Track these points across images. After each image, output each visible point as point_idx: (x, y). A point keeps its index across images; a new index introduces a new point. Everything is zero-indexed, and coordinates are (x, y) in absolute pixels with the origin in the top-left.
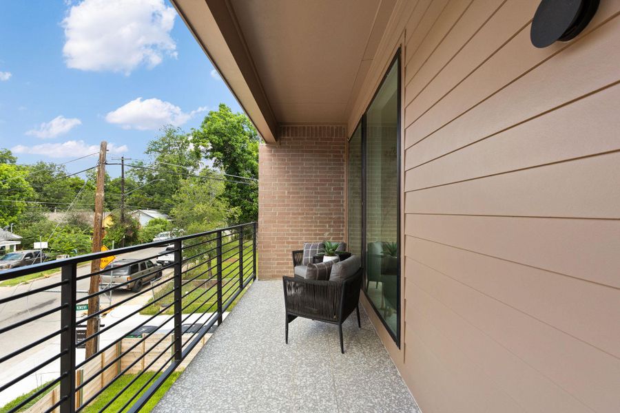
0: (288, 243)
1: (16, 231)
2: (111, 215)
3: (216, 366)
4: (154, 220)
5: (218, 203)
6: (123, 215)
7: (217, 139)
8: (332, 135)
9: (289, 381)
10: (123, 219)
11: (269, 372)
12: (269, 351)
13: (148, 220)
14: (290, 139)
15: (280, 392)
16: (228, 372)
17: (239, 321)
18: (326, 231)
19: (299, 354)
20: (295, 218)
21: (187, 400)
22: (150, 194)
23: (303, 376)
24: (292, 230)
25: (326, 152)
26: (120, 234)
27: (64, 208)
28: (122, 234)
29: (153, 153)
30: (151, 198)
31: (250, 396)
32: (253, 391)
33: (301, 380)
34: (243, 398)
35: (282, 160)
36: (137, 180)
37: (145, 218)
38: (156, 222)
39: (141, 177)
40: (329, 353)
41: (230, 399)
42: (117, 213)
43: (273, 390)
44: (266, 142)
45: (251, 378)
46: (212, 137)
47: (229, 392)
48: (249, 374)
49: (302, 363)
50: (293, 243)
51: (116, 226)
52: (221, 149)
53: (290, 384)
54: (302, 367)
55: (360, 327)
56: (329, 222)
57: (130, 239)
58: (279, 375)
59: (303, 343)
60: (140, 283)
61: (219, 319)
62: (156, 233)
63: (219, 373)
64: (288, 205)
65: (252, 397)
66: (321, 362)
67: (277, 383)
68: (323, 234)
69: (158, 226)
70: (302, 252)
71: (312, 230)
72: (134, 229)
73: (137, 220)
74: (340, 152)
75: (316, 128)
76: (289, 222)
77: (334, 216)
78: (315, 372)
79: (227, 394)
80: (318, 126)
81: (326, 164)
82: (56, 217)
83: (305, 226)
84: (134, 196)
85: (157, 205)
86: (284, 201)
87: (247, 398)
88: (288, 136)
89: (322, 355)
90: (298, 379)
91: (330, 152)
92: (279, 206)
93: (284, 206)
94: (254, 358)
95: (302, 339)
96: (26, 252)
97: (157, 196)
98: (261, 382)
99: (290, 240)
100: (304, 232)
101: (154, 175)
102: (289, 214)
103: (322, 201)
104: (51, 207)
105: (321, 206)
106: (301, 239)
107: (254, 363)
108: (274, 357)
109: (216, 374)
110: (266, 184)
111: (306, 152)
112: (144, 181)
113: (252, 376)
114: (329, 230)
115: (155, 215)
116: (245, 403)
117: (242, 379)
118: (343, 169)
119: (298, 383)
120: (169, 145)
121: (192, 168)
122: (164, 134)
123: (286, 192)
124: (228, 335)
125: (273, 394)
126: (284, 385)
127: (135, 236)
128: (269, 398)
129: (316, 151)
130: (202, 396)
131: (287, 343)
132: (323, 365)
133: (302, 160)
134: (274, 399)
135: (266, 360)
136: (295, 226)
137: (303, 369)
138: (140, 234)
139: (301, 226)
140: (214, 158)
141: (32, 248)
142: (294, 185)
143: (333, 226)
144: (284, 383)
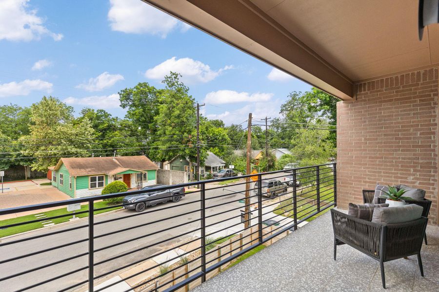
0: (365, 182)
1: (224, 159)
2: (261, 152)
3: (280, 254)
4: (284, 155)
5: (323, 144)
6: (267, 152)
7: (324, 96)
8: (419, 80)
9: (322, 284)
10: (267, 155)
11: (311, 272)
12: (318, 260)
13: (282, 155)
14: (367, 93)
15: (312, 287)
16: (286, 260)
17: (307, 233)
18: (410, 175)
19: (341, 270)
20: (372, 161)
21: (258, 264)
22: (283, 139)
23: (336, 287)
24: (369, 171)
25: (410, 98)
26: (265, 164)
27: (241, 148)
28: (267, 163)
29: (284, 112)
30: (284, 141)
31: (291, 280)
32: (295, 278)
33: (332, 288)
34: (287, 279)
35: (359, 112)
36: (276, 130)
37: (279, 154)
38: (286, 157)
39: (278, 128)
40: (369, 282)
41: (279, 275)
42: (264, 150)
43: (307, 284)
44: (343, 100)
45: (298, 270)
46: (320, 95)
47: (280, 271)
48: (298, 267)
49: (340, 278)
50: (370, 182)
51: (264, 158)
52: (327, 103)
53: (322, 286)
54: (338, 281)
55: (422, 275)
56: (414, 167)
57: (270, 167)
58: (317, 277)
59: (350, 265)
60: (274, 194)
61: (295, 227)
62: (285, 163)
63: (280, 258)
64: (365, 150)
65: (292, 281)
66: (357, 285)
67: (313, 281)
68: (406, 178)
69: (287, 159)
70: (374, 191)
71: (392, 173)
72: (273, 160)
73: (274, 155)
74: (430, 95)
75: (397, 77)
76: (366, 164)
77: (421, 161)
78: (347, 289)
79: (279, 272)
80: (399, 76)
81: (410, 110)
82: (238, 153)
83: (383, 169)
84: (274, 140)
85: (287, 145)
86: (361, 147)
87: (289, 279)
88: (365, 90)
89: (362, 281)
90: (329, 286)
91: (414, 98)
92: (357, 150)
93: (361, 150)
94: (306, 260)
95: (351, 262)
96: (227, 170)
97: (287, 140)
98: (302, 275)
99: (367, 180)
100: (382, 174)
101: (285, 126)
102: (366, 157)
103: (404, 146)
104: (236, 147)
105: (402, 151)
106: (379, 180)
107: (304, 262)
108: (319, 265)
109: (278, 258)
110: (344, 133)
111: (385, 101)
112: (280, 131)
113: (298, 269)
114: (414, 175)
115: (286, 152)
116: (286, 281)
117: (292, 268)
118: (435, 112)
119: (329, 289)
120: (294, 106)
121: (309, 119)
122: (290, 99)
123: (363, 138)
124: (296, 239)
125: (307, 286)
126: (317, 285)
127: (273, 165)
128: (303, 287)
129: (398, 99)
130: (265, 266)
131: (335, 260)
132: (358, 287)
133: (380, 109)
134: (305, 289)
135: (313, 264)
136: (373, 168)
137: (338, 282)
138: (276, 164)
139: (379, 169)
140: (322, 110)
141: (228, 168)
142: (371, 132)
143: (419, 171)
144: (318, 283)
